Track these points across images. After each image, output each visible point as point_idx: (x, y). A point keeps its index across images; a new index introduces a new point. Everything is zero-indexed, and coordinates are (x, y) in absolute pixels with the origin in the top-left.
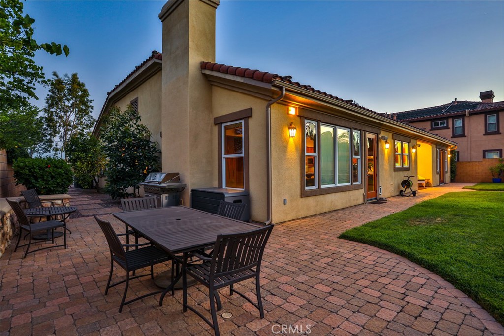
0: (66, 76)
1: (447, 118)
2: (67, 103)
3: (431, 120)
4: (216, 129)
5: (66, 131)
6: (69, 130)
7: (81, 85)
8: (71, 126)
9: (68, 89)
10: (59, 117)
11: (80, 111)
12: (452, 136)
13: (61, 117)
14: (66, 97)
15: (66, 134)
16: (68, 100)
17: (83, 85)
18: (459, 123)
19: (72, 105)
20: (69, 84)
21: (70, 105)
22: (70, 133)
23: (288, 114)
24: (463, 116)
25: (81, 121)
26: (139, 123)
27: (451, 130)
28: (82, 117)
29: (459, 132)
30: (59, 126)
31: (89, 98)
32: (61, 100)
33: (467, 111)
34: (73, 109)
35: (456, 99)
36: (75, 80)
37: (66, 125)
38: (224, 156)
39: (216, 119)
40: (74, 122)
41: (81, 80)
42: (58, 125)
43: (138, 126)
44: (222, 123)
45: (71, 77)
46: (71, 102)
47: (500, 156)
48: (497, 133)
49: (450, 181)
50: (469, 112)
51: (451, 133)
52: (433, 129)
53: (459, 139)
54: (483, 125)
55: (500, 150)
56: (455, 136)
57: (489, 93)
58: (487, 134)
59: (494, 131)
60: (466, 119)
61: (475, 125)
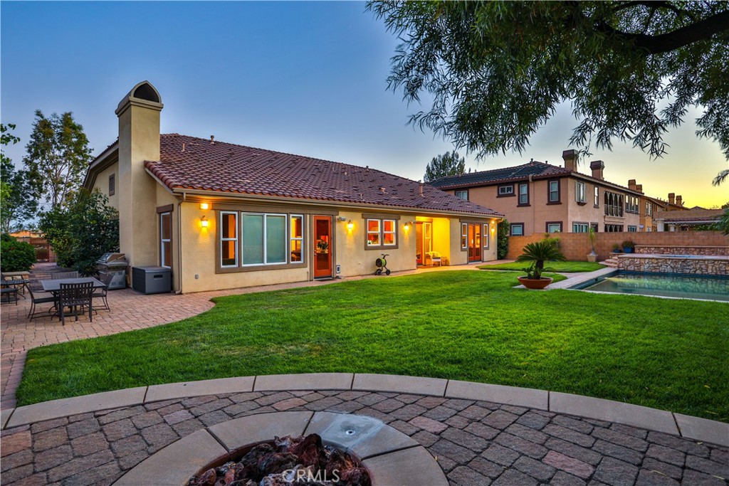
0: (54, 115)
1: (513, 183)
2: (57, 153)
3: (499, 185)
4: (158, 216)
5: (57, 191)
6: (60, 189)
7: (76, 128)
8: (63, 183)
9: (58, 134)
10: (47, 171)
11: (76, 162)
12: (517, 204)
13: (48, 171)
14: (56, 144)
15: (55, 195)
16: (59, 149)
17: (80, 128)
18: (524, 190)
19: (65, 154)
20: (59, 127)
21: (62, 154)
22: (62, 192)
23: (200, 209)
24: (526, 182)
25: (77, 176)
26: (107, 205)
27: (517, 197)
28: (78, 171)
29: (524, 201)
30: (46, 184)
31: (89, 146)
32: (48, 147)
33: (531, 176)
34: (66, 162)
35: (532, 159)
36: (67, 122)
37: (57, 182)
38: (162, 240)
39: (158, 208)
40: (67, 177)
41: (76, 120)
42: (44, 182)
43: (106, 207)
44: (161, 213)
45: (61, 117)
46: (63, 150)
47: (561, 230)
48: (558, 203)
49: (496, 258)
50: (532, 177)
51: (517, 201)
52: (499, 196)
53: (525, 208)
54: (546, 193)
55: (561, 223)
56: (520, 205)
57: (572, 152)
58: (550, 203)
59: (555, 201)
60: (531, 186)
61: (539, 192)
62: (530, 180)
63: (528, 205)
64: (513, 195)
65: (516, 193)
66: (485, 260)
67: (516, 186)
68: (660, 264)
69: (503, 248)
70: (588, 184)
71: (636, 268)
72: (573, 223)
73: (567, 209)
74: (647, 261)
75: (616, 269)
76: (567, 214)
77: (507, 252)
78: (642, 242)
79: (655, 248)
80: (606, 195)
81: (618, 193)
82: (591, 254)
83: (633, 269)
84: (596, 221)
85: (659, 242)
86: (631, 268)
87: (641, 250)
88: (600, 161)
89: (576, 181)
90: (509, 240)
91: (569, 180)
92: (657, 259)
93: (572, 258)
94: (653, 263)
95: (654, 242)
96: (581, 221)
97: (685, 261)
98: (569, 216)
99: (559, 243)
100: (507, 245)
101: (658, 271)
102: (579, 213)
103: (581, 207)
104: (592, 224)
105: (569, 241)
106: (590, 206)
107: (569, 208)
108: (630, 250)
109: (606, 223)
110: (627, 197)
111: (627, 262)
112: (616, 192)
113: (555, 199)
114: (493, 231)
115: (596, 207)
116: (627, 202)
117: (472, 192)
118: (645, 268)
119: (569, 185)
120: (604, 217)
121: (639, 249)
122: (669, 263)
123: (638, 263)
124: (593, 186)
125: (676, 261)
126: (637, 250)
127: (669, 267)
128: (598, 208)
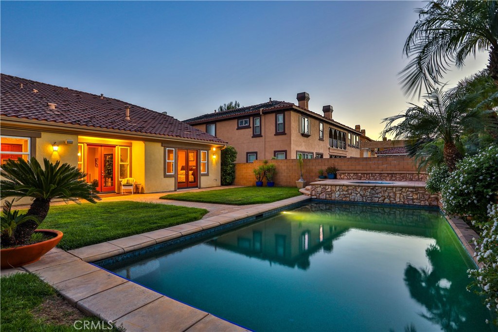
3: (238, 118)
12: (252, 135)
18: (257, 122)
24: (259, 115)
27: (252, 129)
29: (258, 132)
33: (261, 109)
47: (286, 158)
48: (284, 133)
49: (220, 185)
50: (263, 110)
51: (252, 133)
52: (239, 128)
53: (258, 139)
54: (274, 125)
55: (286, 151)
56: (254, 136)
57: (303, 95)
58: (277, 134)
59: (282, 131)
60: (263, 118)
61: (268, 125)
62: (261, 113)
63: (260, 136)
64: (249, 127)
65: (251, 125)
66: (202, 186)
67: (251, 119)
68: (350, 191)
69: (229, 175)
70: (313, 120)
71: (328, 196)
72: (297, 152)
73: (291, 139)
74: (338, 188)
75: (309, 197)
76: (291, 144)
77: (234, 178)
78: (344, 168)
79: (354, 173)
80: (331, 131)
81: (342, 130)
82: (300, 181)
83: (324, 197)
84: (321, 151)
85: (358, 167)
86: (323, 196)
87: (342, 176)
88: (329, 106)
89: (300, 115)
90: (236, 167)
91: (292, 113)
92: (347, 186)
93: (285, 184)
94: (343, 191)
95: (353, 168)
96: (306, 151)
97: (374, 188)
98: (292, 146)
99: (275, 169)
100: (234, 172)
101: (348, 199)
102: (303, 144)
103: (306, 138)
104: (317, 154)
105: (284, 168)
106: (315, 137)
107: (292, 138)
108: (333, 176)
109: (330, 154)
110: (349, 134)
111: (319, 189)
112: (339, 130)
113: (281, 131)
114: (215, 158)
115: (321, 139)
116: (349, 138)
117: (218, 124)
118: (336, 196)
119: (292, 118)
120: (329, 148)
121: (340, 175)
122: (359, 190)
123: (329, 190)
124: (318, 122)
125: (365, 189)
126: (338, 177)
127: (358, 195)
128: (323, 141)
